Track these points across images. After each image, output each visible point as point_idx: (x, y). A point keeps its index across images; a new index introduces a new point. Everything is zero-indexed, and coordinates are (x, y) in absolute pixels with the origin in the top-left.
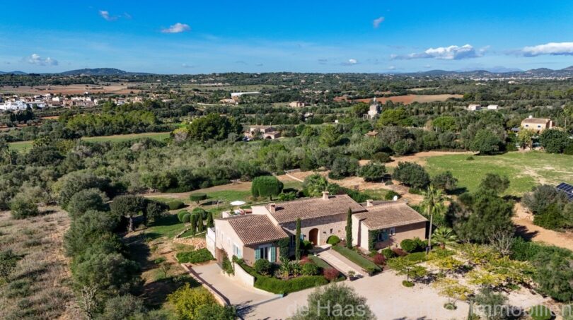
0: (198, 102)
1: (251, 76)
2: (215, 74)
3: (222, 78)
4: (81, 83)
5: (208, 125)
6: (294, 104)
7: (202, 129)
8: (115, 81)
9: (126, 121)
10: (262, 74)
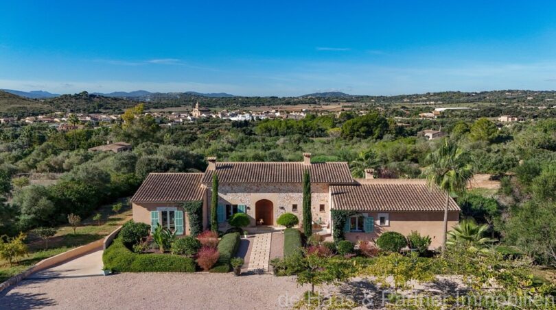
0: (396, 116)
1: (468, 95)
2: (429, 93)
3: (437, 97)
4: (306, 103)
5: (362, 125)
6: (503, 119)
7: (355, 129)
8: (334, 102)
9: (305, 126)
10: (482, 93)
